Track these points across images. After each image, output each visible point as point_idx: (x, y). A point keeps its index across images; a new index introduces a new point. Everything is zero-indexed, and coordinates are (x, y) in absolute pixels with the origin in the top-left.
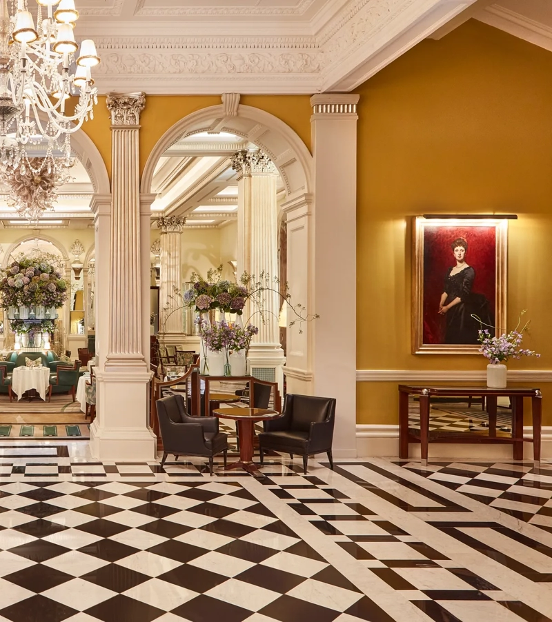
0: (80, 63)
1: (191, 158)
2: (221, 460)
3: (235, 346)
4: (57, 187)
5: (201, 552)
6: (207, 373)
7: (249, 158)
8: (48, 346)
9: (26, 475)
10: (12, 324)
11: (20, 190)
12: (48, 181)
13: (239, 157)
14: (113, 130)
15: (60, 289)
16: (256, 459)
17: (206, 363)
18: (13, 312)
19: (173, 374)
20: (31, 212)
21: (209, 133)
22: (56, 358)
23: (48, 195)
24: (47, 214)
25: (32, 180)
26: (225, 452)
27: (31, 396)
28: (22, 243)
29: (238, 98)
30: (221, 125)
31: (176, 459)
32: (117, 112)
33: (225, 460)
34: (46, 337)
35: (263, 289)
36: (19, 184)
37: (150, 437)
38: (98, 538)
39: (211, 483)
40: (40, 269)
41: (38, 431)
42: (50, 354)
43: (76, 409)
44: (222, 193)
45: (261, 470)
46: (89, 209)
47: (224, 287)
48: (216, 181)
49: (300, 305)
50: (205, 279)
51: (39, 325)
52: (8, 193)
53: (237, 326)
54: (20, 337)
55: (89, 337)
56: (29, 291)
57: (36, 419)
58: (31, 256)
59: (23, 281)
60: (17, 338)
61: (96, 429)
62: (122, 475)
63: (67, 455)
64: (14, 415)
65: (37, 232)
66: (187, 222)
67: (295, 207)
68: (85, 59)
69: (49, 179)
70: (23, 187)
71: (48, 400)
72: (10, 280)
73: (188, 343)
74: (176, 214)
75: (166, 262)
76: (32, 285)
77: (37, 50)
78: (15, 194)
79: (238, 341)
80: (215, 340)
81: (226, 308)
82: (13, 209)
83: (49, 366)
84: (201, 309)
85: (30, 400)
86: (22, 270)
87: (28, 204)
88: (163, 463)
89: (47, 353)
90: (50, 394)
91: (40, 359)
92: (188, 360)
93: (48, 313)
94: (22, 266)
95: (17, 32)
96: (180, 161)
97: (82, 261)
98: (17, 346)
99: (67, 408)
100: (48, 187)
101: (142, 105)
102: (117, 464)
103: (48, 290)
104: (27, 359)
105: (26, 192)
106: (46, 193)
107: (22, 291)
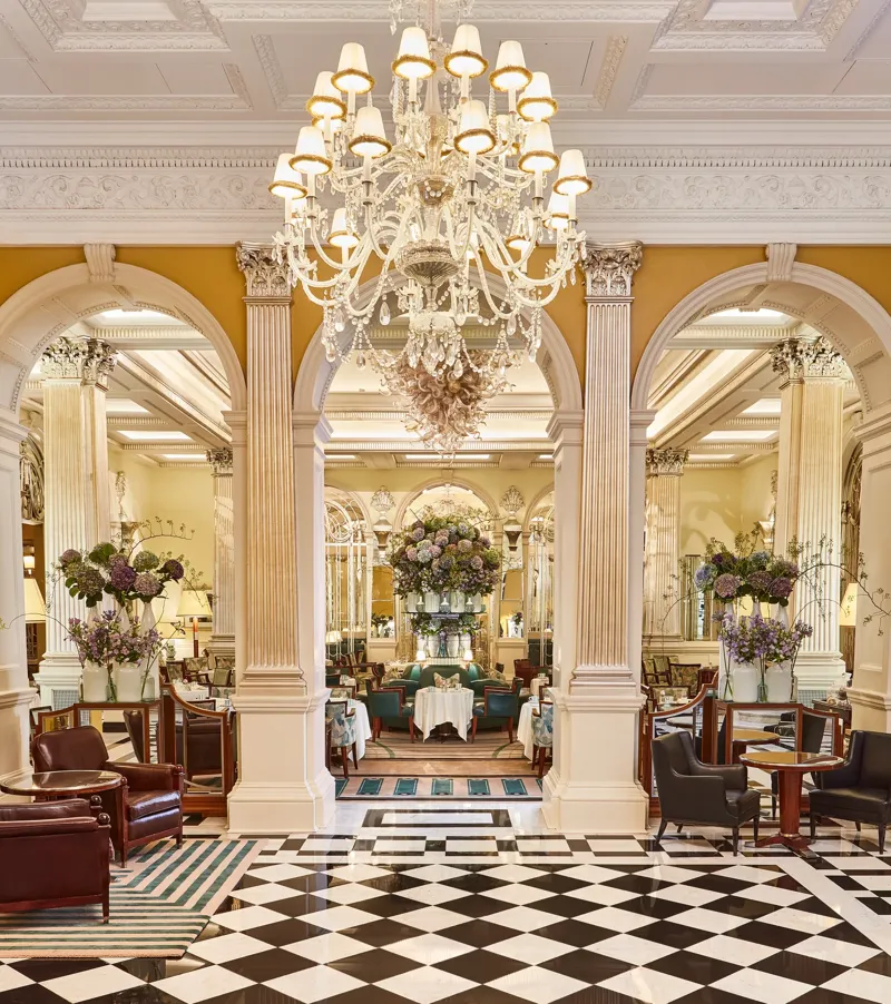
0: (559, 189)
1: (703, 351)
2: (751, 833)
3: (776, 655)
4: (486, 400)
5: (728, 969)
6: (729, 697)
7: (801, 352)
8: (468, 655)
9: (448, 854)
10: (413, 621)
11: (425, 405)
12: (471, 390)
13: (784, 350)
14: (589, 305)
15: (491, 565)
16: (805, 831)
17: (728, 681)
18: (414, 601)
19: (670, 700)
20: (443, 441)
21: (741, 310)
22: (482, 675)
23: (471, 413)
24: (469, 443)
25: (446, 388)
26: (756, 820)
27: (445, 733)
28: (425, 492)
29: (793, 250)
30: (762, 295)
31: (679, 831)
32: (595, 275)
33: (756, 832)
34: (466, 640)
35: (821, 564)
36: (425, 395)
37: (640, 796)
38: (568, 949)
39: (736, 866)
40: (457, 533)
41: (460, 788)
42: (473, 668)
43: (516, 753)
44: (749, 411)
45: (810, 847)
46: (546, 435)
47: (760, 562)
48: (743, 390)
49: (881, 591)
50: (732, 549)
51: (456, 622)
52: (407, 409)
53: (779, 624)
54: (425, 642)
55: (530, 641)
56: (440, 568)
57: (455, 769)
58: (442, 513)
59: (431, 552)
60: (421, 643)
61: (554, 785)
62: (597, 854)
63: (508, 824)
64: (419, 763)
65: (448, 473)
66: (691, 457)
67: (876, 433)
68: (567, 182)
69: (473, 387)
70: (431, 400)
71: (471, 740)
72: (410, 550)
73: (687, 652)
74: (673, 445)
75: (655, 522)
76: (446, 557)
77: (487, 166)
78: (419, 411)
79: (781, 647)
80: (744, 646)
81: (761, 596)
82: (415, 436)
83: (470, 686)
84: (724, 596)
85: (443, 740)
86: (429, 535)
87: (440, 427)
88: (660, 836)
89: (468, 666)
90: (474, 730)
91: (457, 676)
92: (689, 679)
93: (469, 603)
94: (429, 528)
95: (462, 136)
96: (685, 357)
97: (521, 520)
98: (420, 655)
99: (501, 752)
100: (471, 400)
101: (637, 262)
102: (588, 837)
103: (471, 568)
104: (437, 676)
105: (435, 408)
106: (467, 410)
107: (429, 568)
